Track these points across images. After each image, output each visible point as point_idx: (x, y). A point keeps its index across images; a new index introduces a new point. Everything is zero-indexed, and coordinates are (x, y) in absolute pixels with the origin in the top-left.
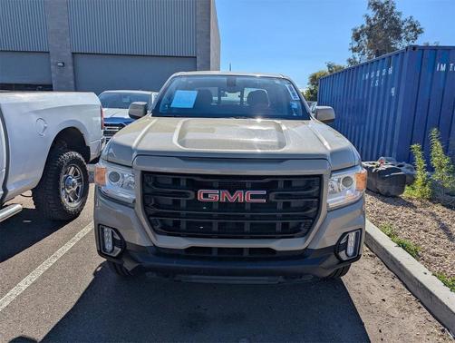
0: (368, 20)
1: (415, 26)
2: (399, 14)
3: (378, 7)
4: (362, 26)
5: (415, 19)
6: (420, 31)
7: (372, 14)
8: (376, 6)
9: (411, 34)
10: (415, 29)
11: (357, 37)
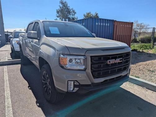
0: (60, 7)
1: (74, 11)
2: (69, 7)
3: (63, 3)
4: (59, 9)
5: (74, 9)
6: (75, 13)
7: (61, 6)
8: (62, 3)
9: (73, 13)
10: (74, 12)
11: (58, 12)
